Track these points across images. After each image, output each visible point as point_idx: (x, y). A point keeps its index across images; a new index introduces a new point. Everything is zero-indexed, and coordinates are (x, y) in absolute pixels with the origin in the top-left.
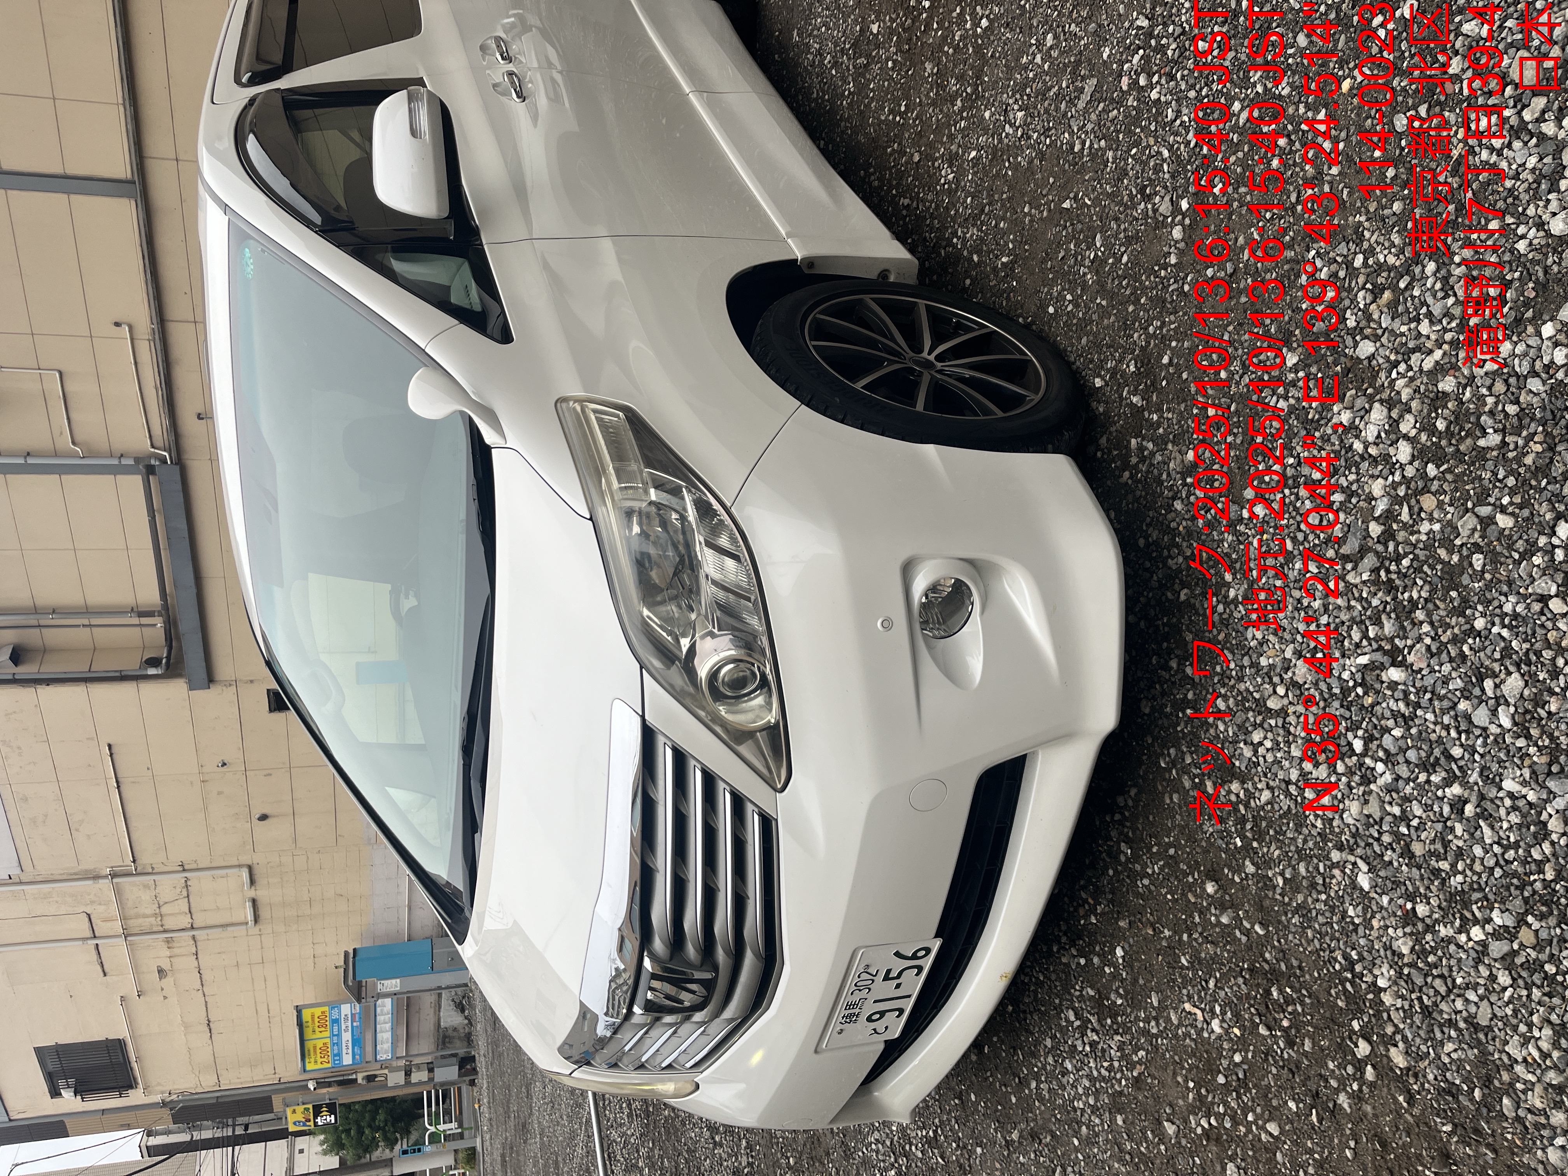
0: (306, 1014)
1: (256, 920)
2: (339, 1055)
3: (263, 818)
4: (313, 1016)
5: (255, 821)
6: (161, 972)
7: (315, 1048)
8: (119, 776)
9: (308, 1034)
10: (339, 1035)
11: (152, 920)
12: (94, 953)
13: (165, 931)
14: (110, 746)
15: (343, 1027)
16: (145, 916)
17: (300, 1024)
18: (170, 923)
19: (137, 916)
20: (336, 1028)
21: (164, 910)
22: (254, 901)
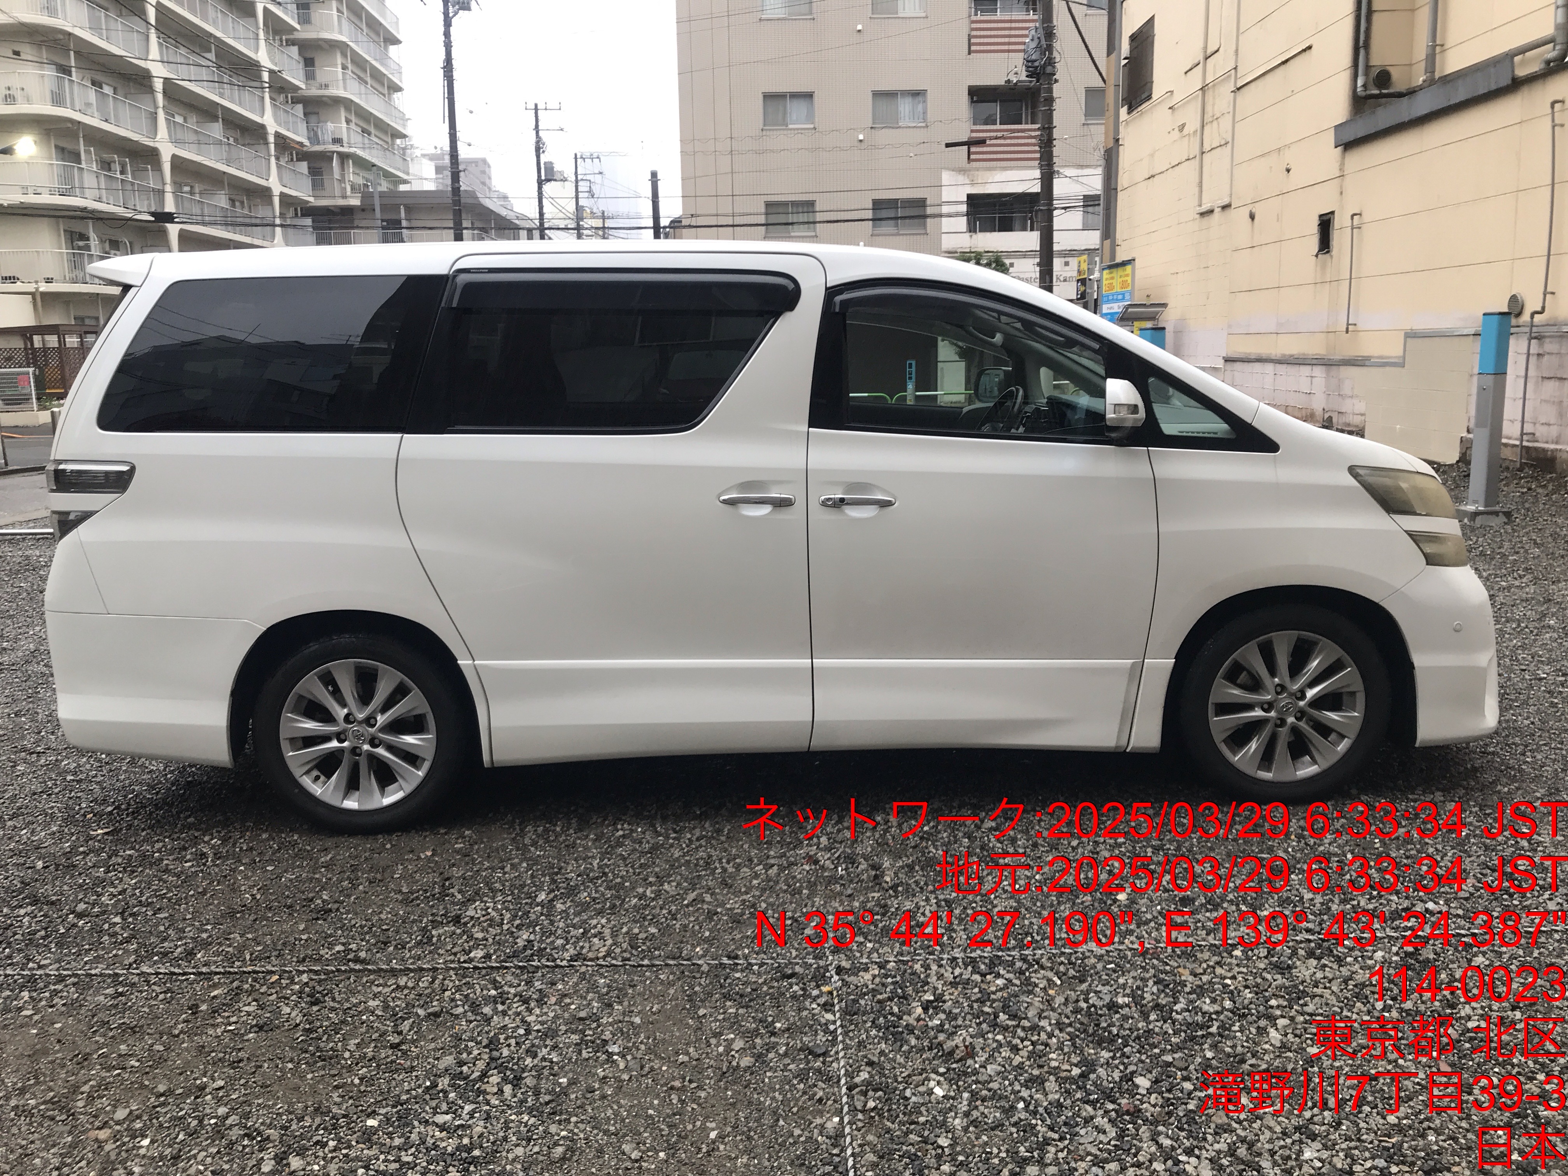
0: (1129, 268)
1: (1202, 214)
2: (1108, 302)
3: (1252, 217)
4: (1127, 275)
5: (1250, 207)
6: (1183, 125)
7: (1112, 278)
8: (1292, 62)
9: (1120, 271)
10: (1117, 300)
11: (1210, 114)
12: (1196, 62)
13: (1203, 126)
14: (1310, 48)
15: (1121, 304)
16: (1214, 105)
17: (1124, 264)
18: (1207, 129)
19: (1214, 98)
20: (1120, 297)
21: (1215, 123)
22: (1211, 211)
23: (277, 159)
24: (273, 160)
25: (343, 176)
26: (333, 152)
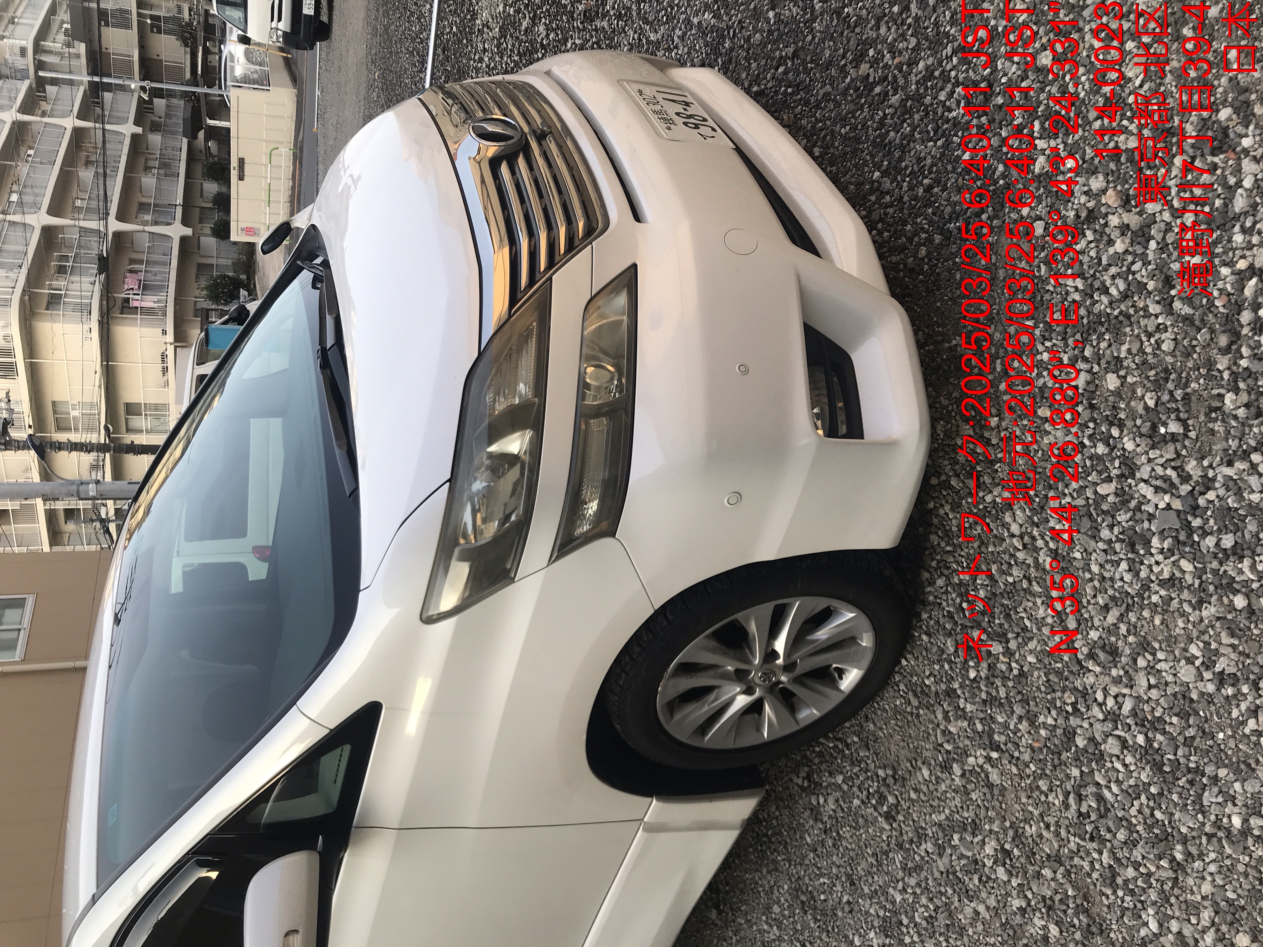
23: (44, 114)
24: (46, 120)
25: (57, 53)
26: (34, 59)
